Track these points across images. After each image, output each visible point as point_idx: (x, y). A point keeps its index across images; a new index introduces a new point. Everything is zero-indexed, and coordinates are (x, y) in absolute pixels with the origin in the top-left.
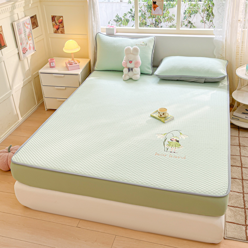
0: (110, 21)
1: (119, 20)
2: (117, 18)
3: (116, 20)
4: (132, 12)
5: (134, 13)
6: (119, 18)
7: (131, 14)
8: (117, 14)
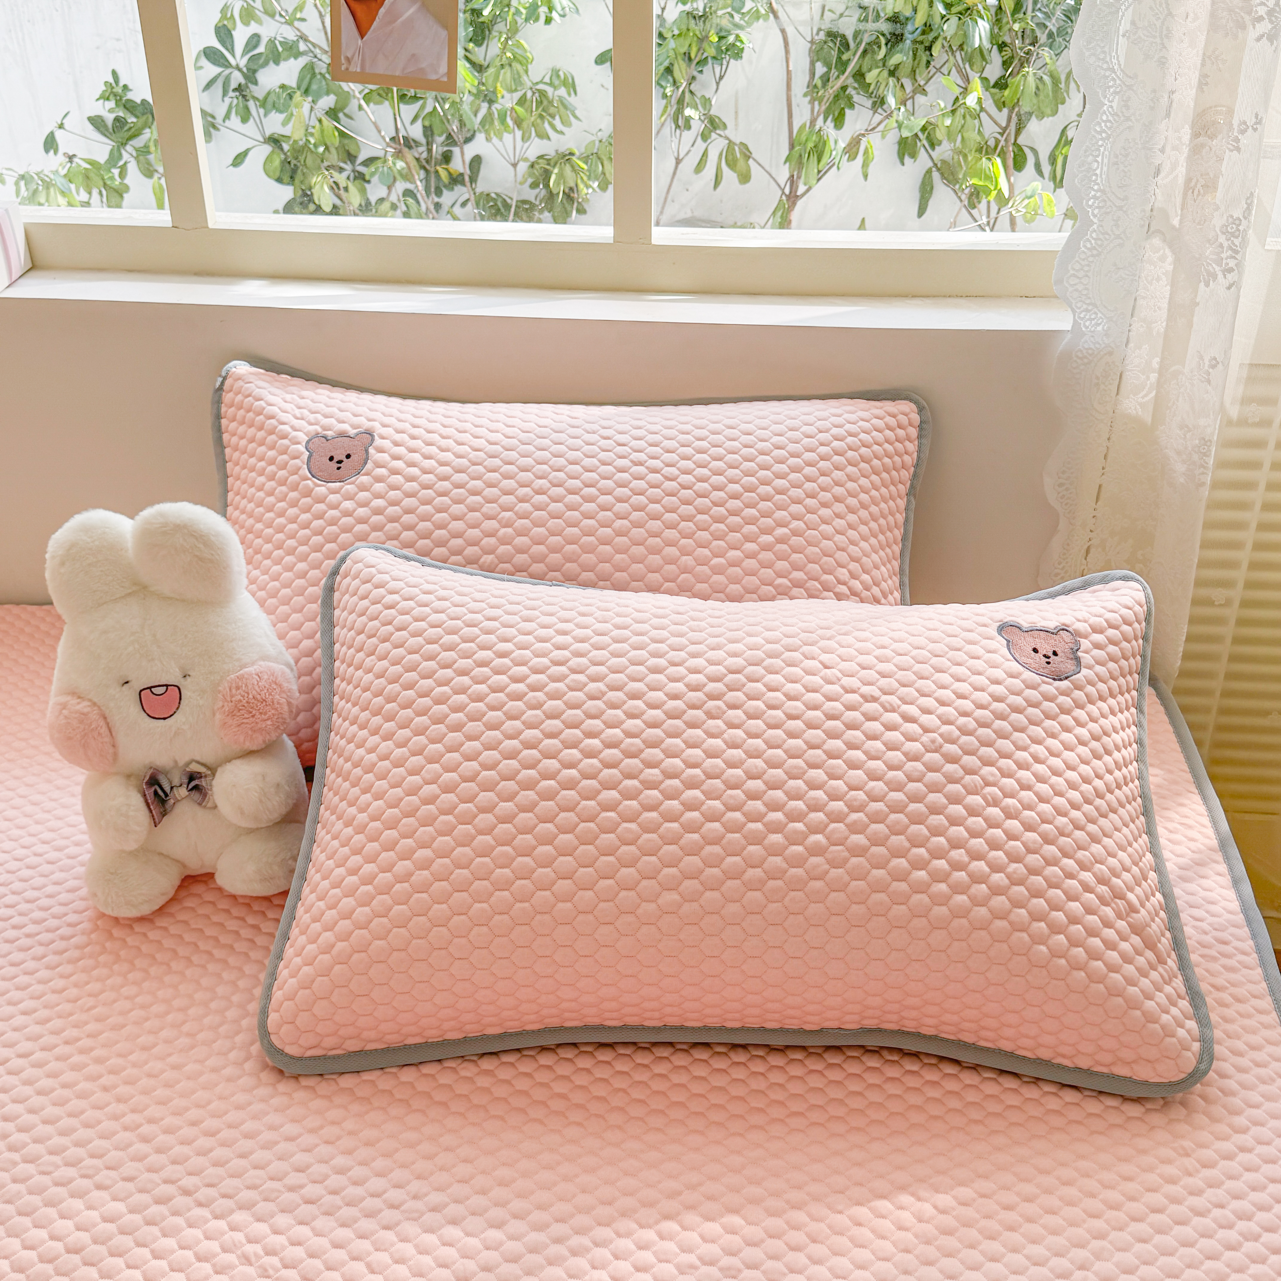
0: (59, 135)
1: (131, 119)
2: (111, 104)
3: (110, 118)
4: (232, 52)
5: (243, 63)
6: (129, 106)
7: (216, 70)
8: (114, 73)
